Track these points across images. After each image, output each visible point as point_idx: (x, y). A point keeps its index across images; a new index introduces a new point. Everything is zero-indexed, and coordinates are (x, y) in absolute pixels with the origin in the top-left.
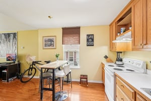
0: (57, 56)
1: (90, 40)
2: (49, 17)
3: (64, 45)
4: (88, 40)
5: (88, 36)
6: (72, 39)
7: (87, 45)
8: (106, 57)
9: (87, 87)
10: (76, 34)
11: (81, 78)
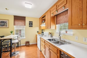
0: (11, 32)
1: (31, 24)
2: (6, 9)
3: (15, 26)
4: (30, 24)
5: (30, 22)
6: (20, 23)
7: (29, 27)
8: (38, 32)
9: (29, 46)
10: (23, 20)
11: (26, 43)
